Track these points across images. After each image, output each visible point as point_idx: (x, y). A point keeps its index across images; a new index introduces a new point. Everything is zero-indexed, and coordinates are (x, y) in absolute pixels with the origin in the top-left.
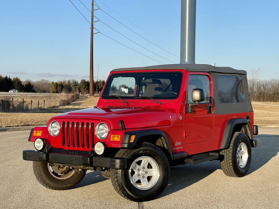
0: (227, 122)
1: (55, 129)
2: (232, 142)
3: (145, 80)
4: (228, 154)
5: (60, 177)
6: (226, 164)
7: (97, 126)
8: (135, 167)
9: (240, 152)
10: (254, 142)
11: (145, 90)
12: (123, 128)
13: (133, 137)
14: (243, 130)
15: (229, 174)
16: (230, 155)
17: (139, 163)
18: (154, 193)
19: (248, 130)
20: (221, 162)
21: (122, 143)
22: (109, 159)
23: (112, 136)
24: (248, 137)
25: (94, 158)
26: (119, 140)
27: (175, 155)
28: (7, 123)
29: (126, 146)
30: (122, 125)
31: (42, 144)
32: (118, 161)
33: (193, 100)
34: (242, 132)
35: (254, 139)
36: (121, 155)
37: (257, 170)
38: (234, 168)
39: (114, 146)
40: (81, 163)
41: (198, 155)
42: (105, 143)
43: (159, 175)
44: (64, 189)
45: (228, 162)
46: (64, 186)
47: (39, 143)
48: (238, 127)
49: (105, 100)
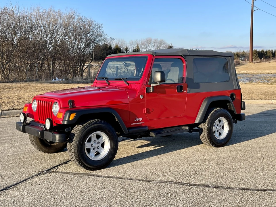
0: (204, 100)
2: (209, 117)
7: (55, 105)
12: (71, 107)
13: (73, 115)
21: (63, 120)
22: (51, 133)
25: (45, 132)
26: (61, 118)
29: (66, 123)
30: (71, 104)
31: (23, 118)
32: (57, 136)
35: (242, 113)
49: (99, 82)
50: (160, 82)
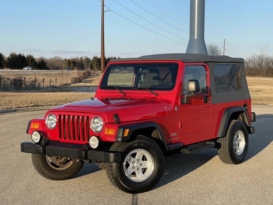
0: (224, 111)
1: (52, 122)
2: (229, 130)
3: (142, 70)
4: (224, 142)
5: (58, 168)
6: (223, 152)
7: (93, 120)
8: (130, 160)
9: (237, 140)
10: (251, 128)
11: (144, 79)
12: (117, 122)
13: (127, 131)
14: (241, 118)
15: (226, 161)
16: (227, 144)
17: (134, 155)
18: (149, 185)
19: (245, 117)
20: (218, 150)
21: (116, 137)
22: (103, 153)
23: (106, 129)
24: (246, 124)
25: (89, 152)
26: (113, 134)
27: (170, 146)
28: (17, 104)
29: (120, 140)
30: (116, 118)
31: (39, 136)
32: (112, 155)
33: (189, 91)
34: (240, 119)
35: (252, 126)
36: (116, 148)
37: (255, 156)
38: (230, 156)
39: (108, 139)
40: (77, 156)
41: (194, 145)
42: (100, 136)
43: (153, 168)
44: (62, 179)
45: (225, 150)
46: (63, 177)
47: (36, 135)
48: (235, 116)
49: (103, 91)
50: (194, 92)
